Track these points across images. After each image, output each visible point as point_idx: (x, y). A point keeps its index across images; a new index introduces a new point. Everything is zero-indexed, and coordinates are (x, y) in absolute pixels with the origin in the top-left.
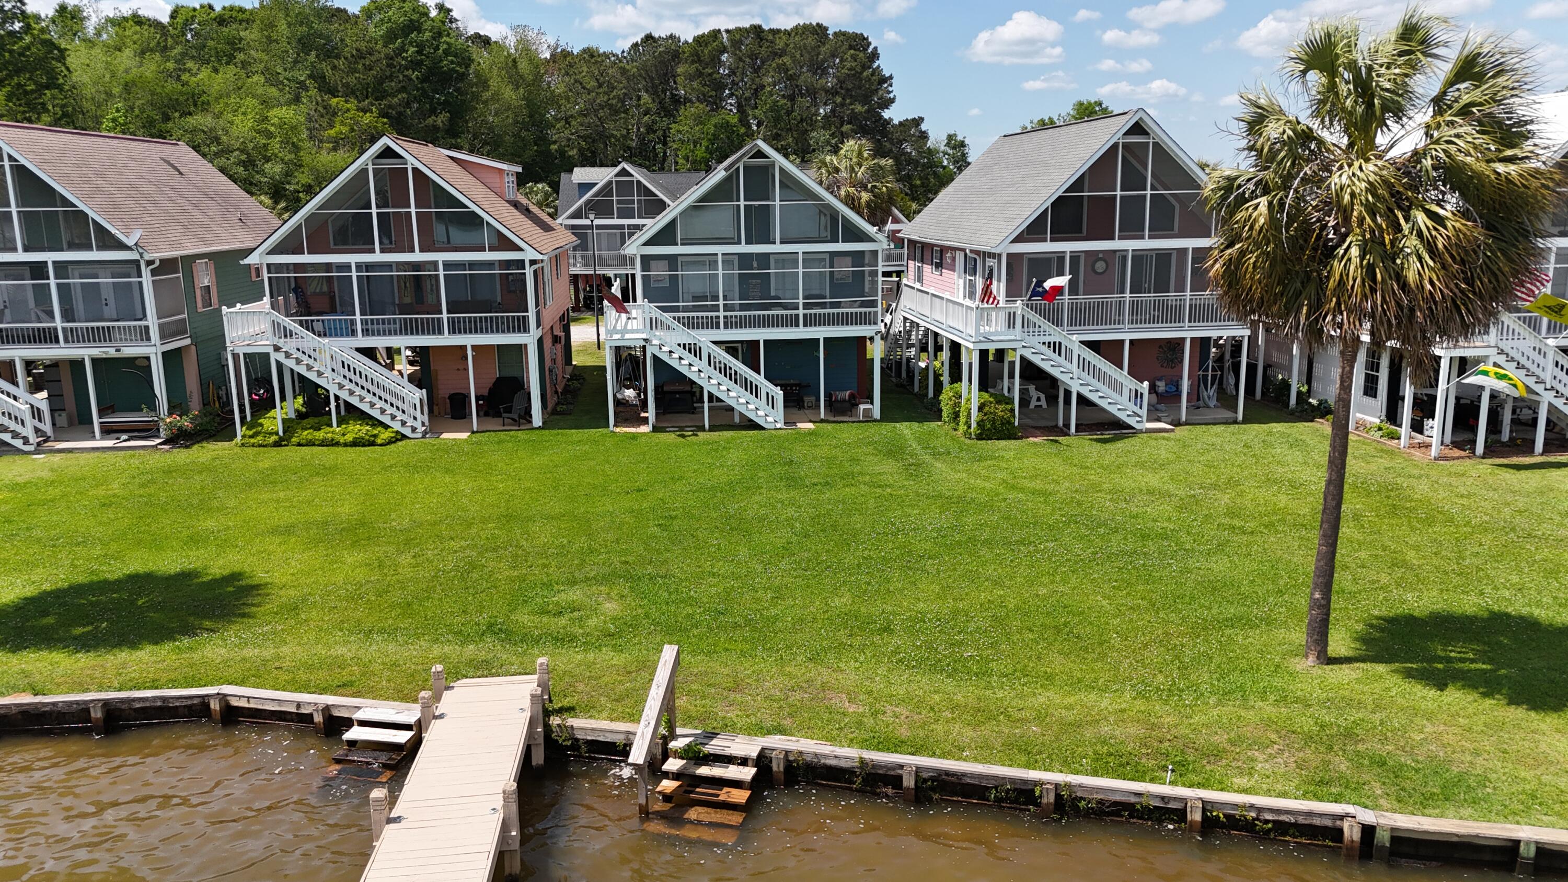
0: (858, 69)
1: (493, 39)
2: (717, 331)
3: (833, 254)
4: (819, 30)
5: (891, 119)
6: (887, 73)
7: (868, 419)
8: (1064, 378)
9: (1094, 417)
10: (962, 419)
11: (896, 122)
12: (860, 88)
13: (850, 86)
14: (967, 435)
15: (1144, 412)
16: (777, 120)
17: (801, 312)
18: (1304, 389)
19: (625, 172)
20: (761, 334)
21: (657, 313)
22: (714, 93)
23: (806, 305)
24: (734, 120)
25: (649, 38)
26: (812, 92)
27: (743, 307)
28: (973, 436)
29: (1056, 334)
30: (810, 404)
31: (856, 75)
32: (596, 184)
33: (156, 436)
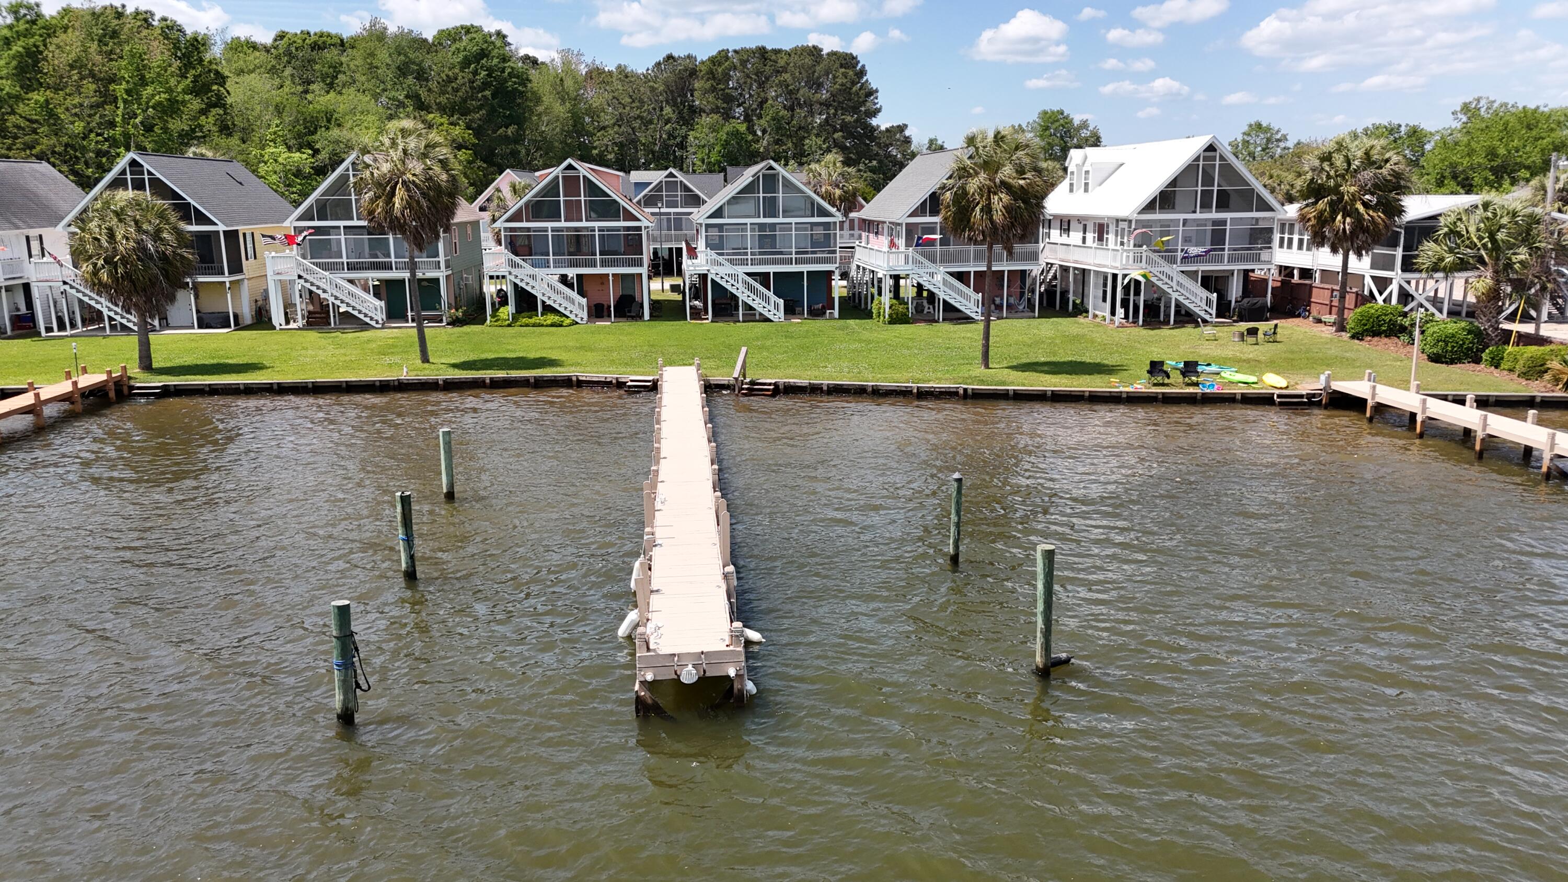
0: (848, 85)
1: (540, 60)
2: (747, 267)
3: (813, 224)
4: (815, 51)
5: (878, 126)
6: (874, 86)
7: (832, 318)
8: (936, 291)
9: (951, 313)
10: (882, 315)
11: (883, 128)
12: (850, 100)
13: (841, 99)
14: (884, 323)
15: (980, 311)
16: (779, 128)
17: (794, 256)
18: (1079, 301)
19: (671, 175)
20: (771, 269)
21: (715, 256)
22: (725, 105)
23: (797, 253)
24: (743, 128)
25: (670, 57)
26: (809, 104)
27: (760, 254)
28: (887, 324)
29: (934, 269)
30: (799, 312)
31: (846, 90)
32: (651, 183)
33: (441, 321)
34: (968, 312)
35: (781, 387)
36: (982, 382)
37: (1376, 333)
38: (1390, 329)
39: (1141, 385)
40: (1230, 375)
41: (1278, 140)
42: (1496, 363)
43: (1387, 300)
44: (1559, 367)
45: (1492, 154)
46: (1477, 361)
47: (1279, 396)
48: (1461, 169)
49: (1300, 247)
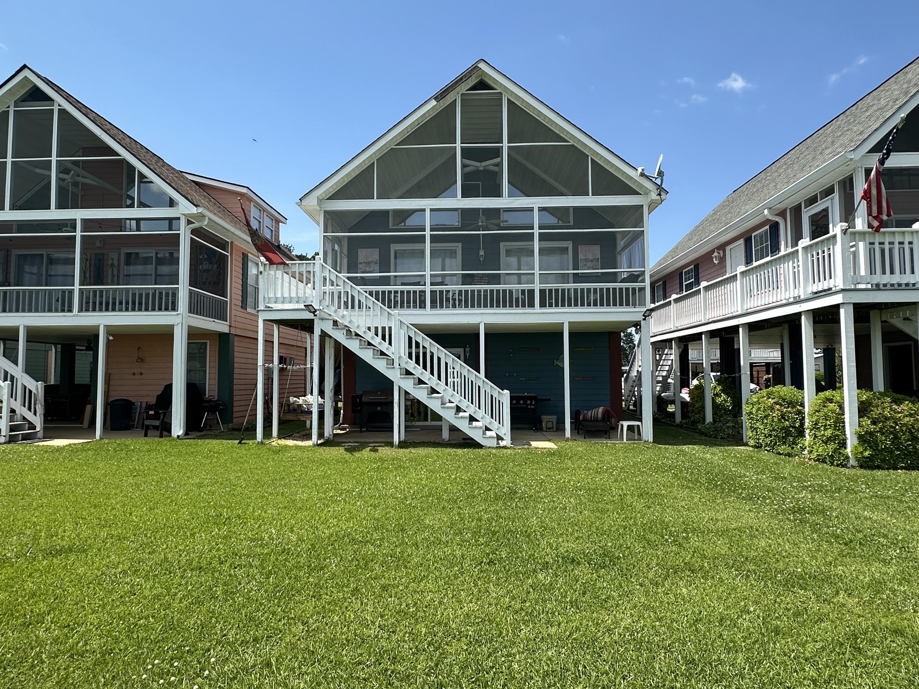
2: (422, 312)
17: (536, 287)
20: (481, 317)
23: (544, 278)
27: (455, 280)
28: (852, 462)
30: (550, 425)
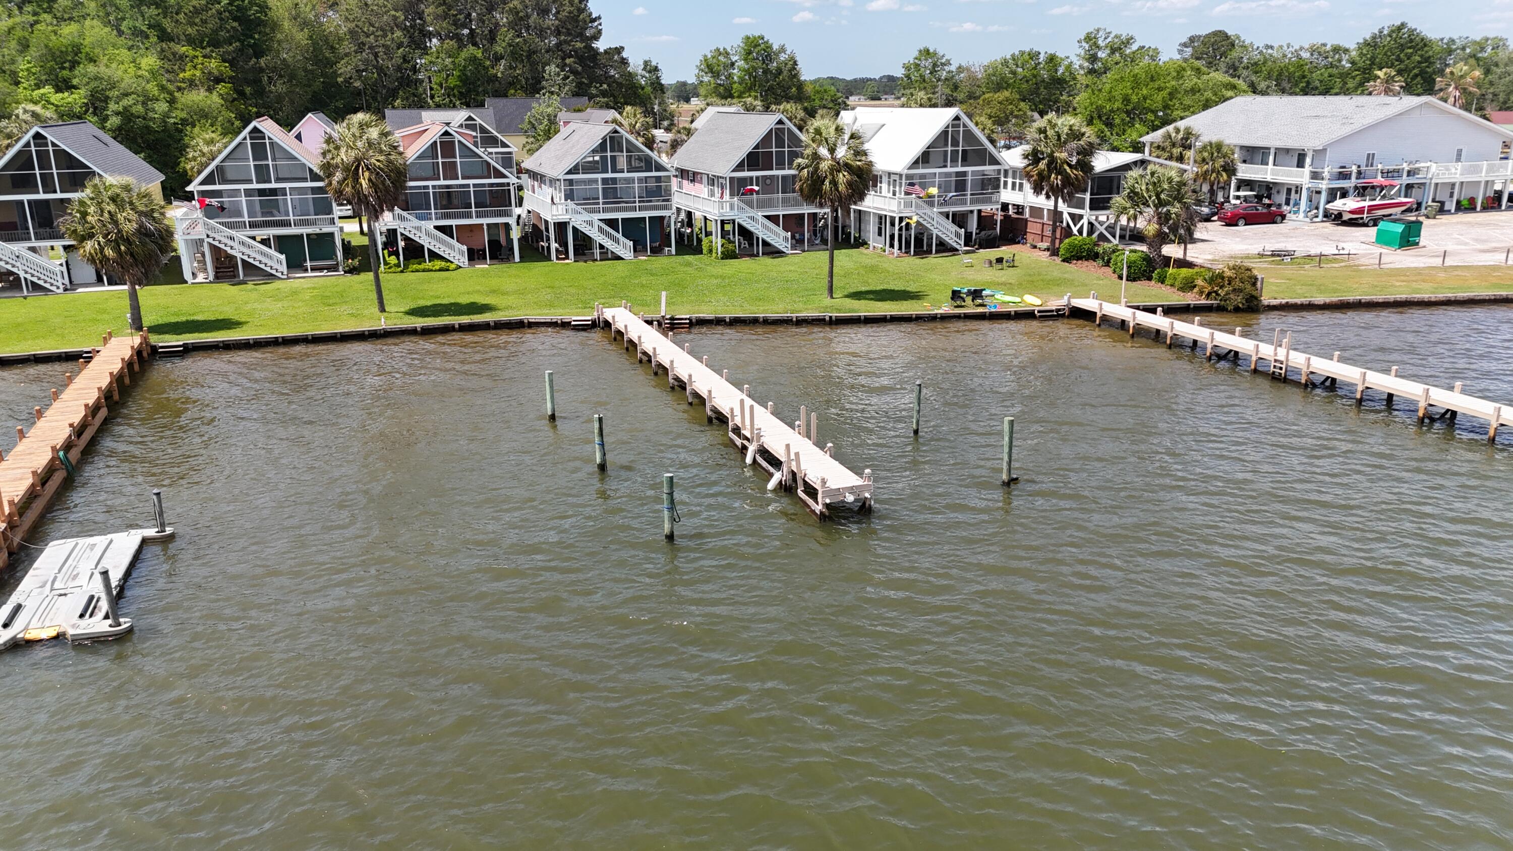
2: (599, 214)
3: (649, 178)
5: (599, 49)
7: (670, 255)
8: (756, 232)
9: (768, 249)
10: (714, 251)
12: (577, 27)
14: (717, 258)
15: (789, 246)
17: (637, 205)
18: (857, 235)
19: (471, 118)
20: (620, 215)
21: (573, 206)
24: (479, 54)
26: (539, 30)
27: (609, 203)
28: (719, 259)
29: (752, 212)
30: (644, 248)
33: (337, 271)
34: (781, 248)
35: (694, 321)
36: (839, 311)
37: (1079, 258)
38: (1088, 254)
39: (946, 308)
40: (1000, 297)
41: (943, 64)
42: (1162, 280)
43: (1080, 231)
44: (1202, 284)
45: (1126, 100)
46: (1150, 279)
47: (1039, 312)
48: (1105, 111)
49: (1013, 188)
